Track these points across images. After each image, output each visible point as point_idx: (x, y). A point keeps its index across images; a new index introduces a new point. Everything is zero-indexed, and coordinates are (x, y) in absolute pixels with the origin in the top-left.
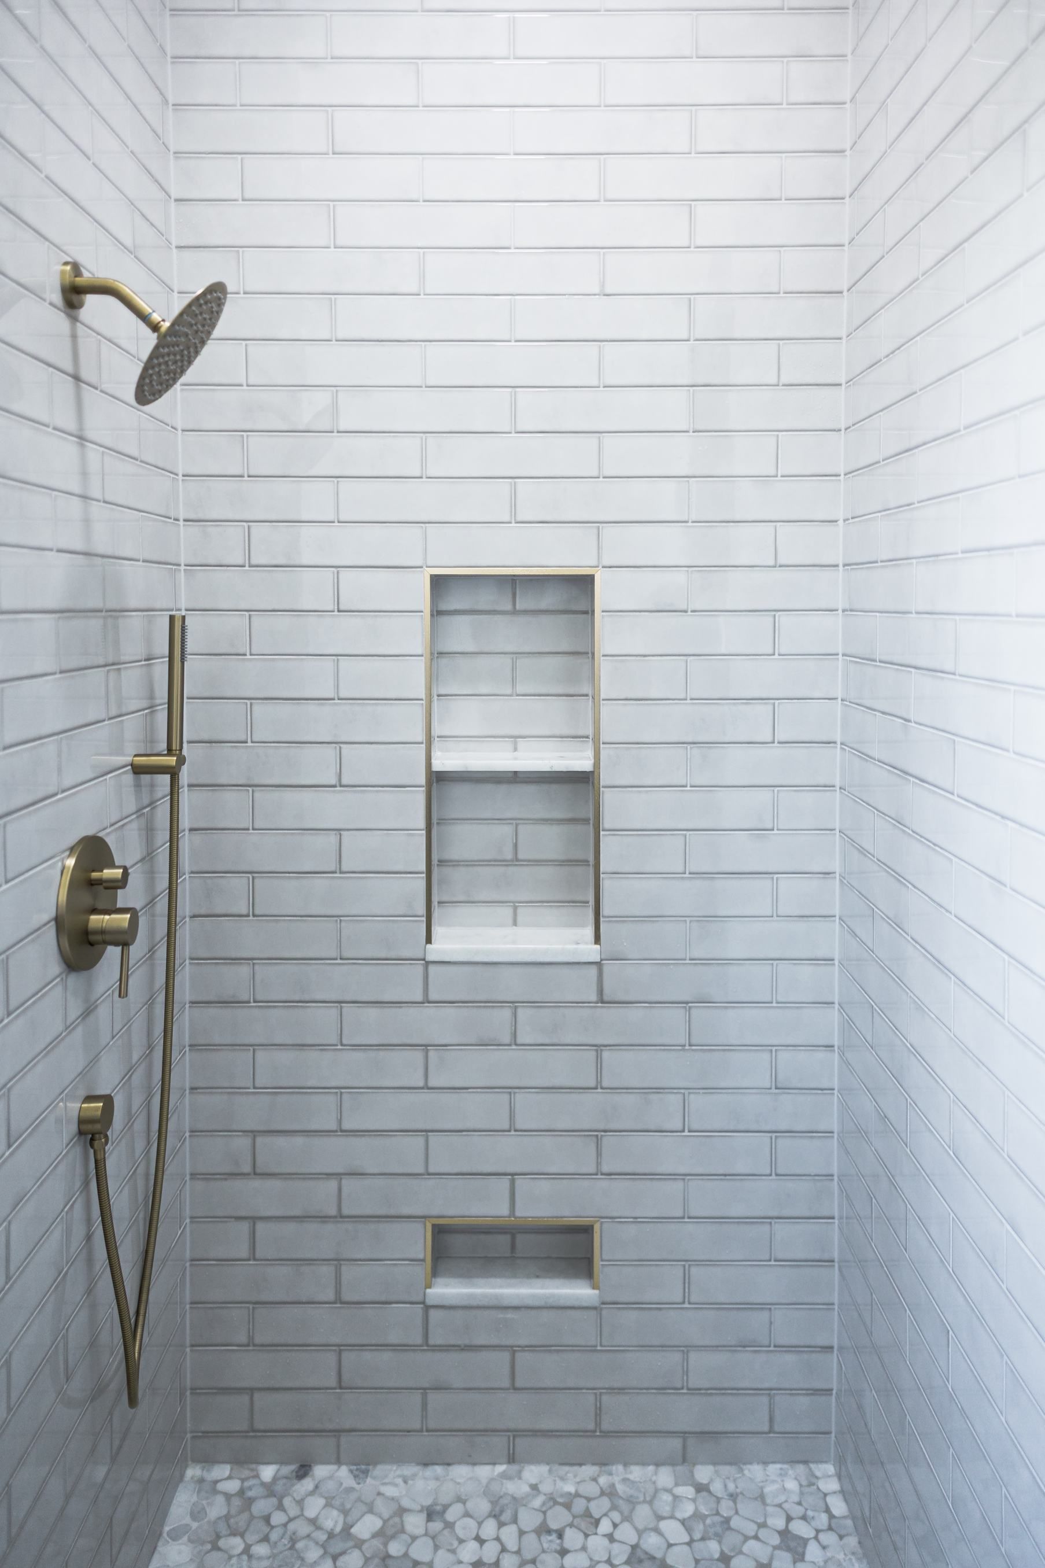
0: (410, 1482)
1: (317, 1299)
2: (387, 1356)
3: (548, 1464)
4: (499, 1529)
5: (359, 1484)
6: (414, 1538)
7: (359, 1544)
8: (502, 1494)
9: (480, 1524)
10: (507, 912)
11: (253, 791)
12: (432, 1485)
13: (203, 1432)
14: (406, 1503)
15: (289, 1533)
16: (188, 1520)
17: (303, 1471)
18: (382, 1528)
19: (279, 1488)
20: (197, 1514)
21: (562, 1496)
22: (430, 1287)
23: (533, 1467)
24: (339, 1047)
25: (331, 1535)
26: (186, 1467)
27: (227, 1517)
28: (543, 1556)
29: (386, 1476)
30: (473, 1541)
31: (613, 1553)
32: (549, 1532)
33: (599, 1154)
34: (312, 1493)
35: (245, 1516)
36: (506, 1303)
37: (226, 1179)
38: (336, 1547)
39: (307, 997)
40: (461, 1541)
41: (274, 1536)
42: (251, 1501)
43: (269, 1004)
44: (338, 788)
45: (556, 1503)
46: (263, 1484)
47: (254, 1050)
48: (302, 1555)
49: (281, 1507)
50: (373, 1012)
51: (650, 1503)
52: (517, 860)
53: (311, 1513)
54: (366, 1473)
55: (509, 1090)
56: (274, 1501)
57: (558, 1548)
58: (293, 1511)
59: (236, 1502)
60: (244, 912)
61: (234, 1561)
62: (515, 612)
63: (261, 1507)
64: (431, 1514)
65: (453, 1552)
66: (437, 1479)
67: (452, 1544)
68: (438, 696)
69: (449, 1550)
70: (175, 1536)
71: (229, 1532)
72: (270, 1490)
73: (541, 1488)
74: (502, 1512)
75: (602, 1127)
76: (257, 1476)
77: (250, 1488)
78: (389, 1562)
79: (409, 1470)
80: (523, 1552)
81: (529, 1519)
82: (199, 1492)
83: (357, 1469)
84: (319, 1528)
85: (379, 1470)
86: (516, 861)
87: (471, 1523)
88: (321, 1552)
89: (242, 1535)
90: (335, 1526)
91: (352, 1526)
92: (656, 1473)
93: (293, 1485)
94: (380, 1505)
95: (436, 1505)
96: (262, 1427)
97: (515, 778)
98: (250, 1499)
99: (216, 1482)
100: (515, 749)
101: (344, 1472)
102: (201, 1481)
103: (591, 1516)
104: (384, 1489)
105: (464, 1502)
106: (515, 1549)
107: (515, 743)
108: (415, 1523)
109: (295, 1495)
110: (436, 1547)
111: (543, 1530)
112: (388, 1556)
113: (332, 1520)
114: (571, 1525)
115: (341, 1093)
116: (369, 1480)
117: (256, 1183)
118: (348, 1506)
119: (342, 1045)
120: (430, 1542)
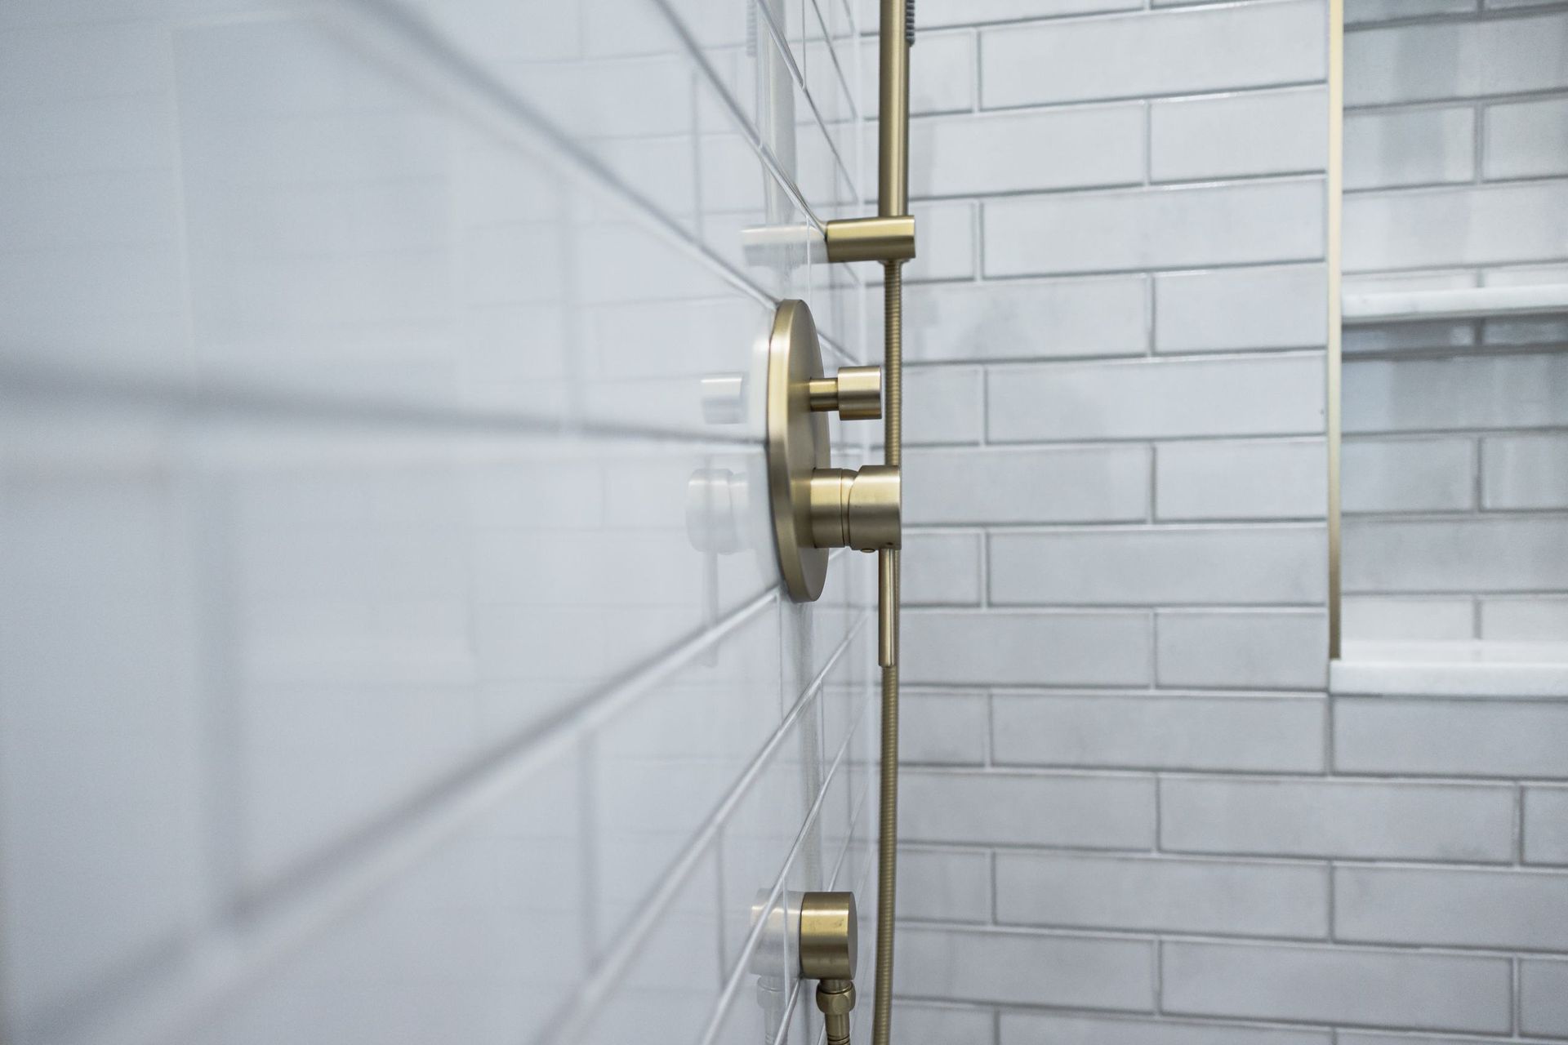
11: (986, 374)
24: (1155, 855)
39: (1089, 759)
43: (1021, 768)
44: (1150, 360)
47: (994, 856)
50: (1218, 792)
55: (1507, 955)
60: (972, 597)
115: (1161, 943)
119: (1160, 850)
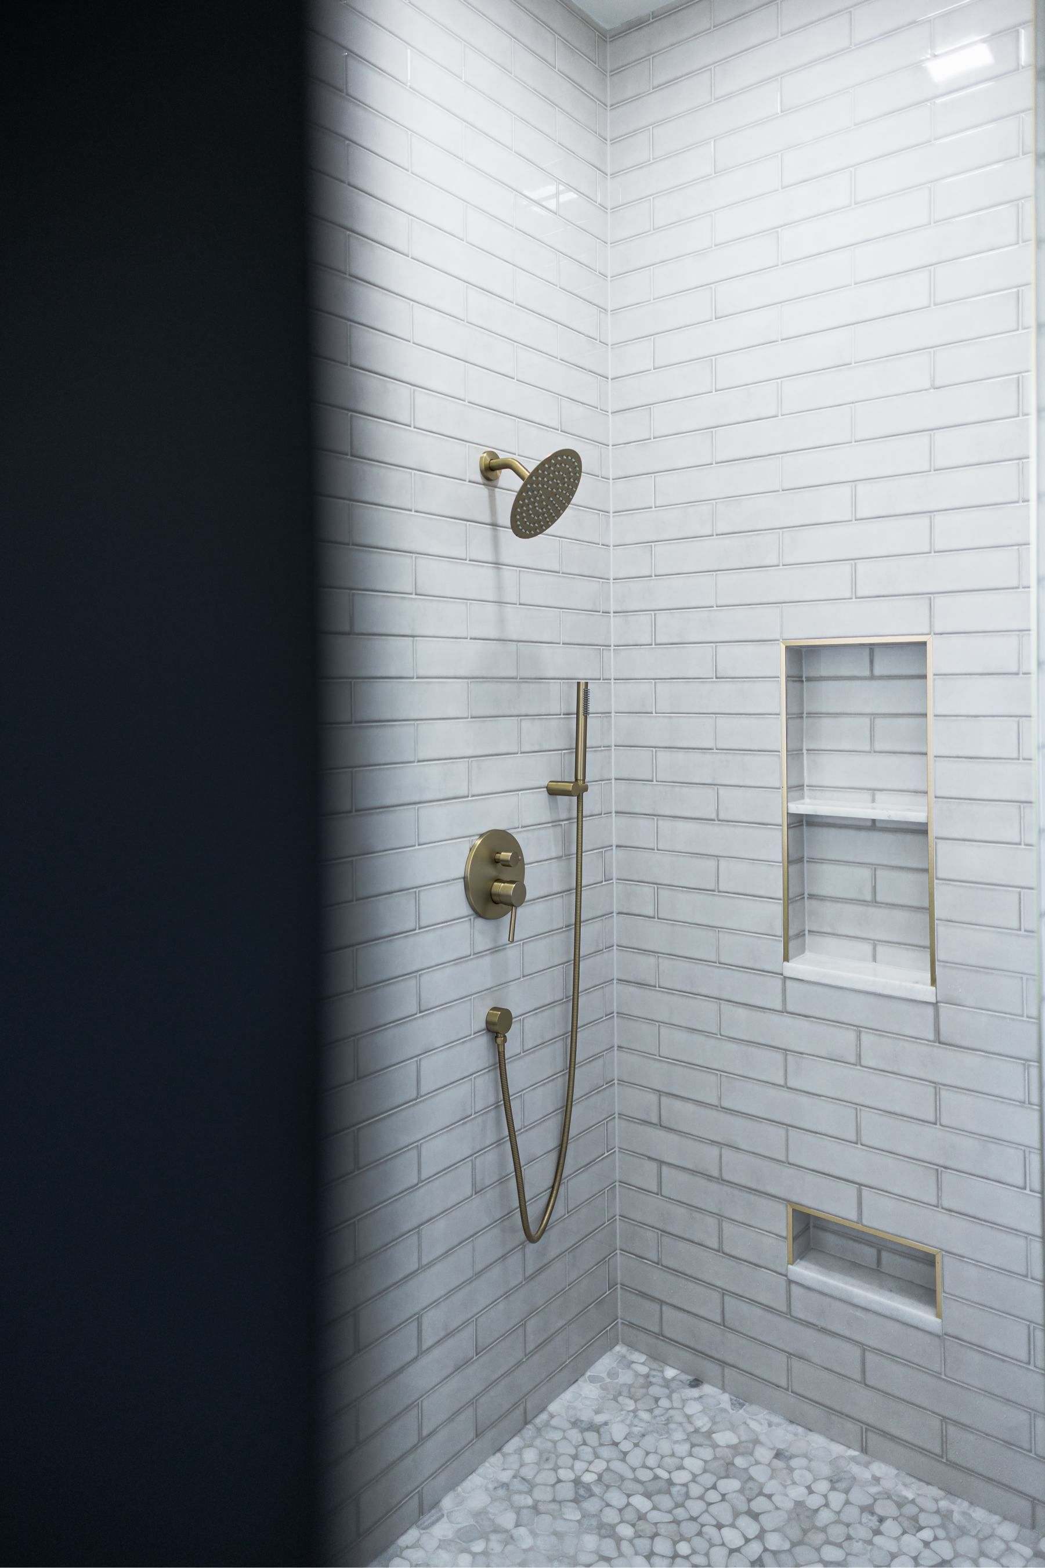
0: (774, 1427)
1: (704, 1243)
2: (757, 1311)
3: (898, 1469)
4: (830, 1490)
5: (733, 1410)
6: (757, 1463)
7: (715, 1446)
8: (845, 1469)
9: (815, 1480)
10: (867, 948)
11: (657, 820)
12: (790, 1437)
13: (629, 1322)
14: (762, 1438)
15: (667, 1415)
16: (604, 1375)
17: (696, 1383)
18: (736, 1444)
19: (673, 1385)
20: (613, 1374)
21: (899, 1496)
22: (792, 1264)
23: (882, 1466)
24: (719, 1036)
25: (697, 1431)
26: (617, 1344)
27: (630, 1386)
28: (858, 1526)
29: (756, 1415)
30: (803, 1488)
31: (922, 1555)
32: (873, 1513)
33: (939, 1188)
34: (696, 1399)
35: (643, 1391)
36: (855, 1301)
37: (641, 1124)
38: (697, 1439)
40: (794, 1483)
41: (657, 1412)
42: (651, 1384)
43: (671, 991)
44: (717, 822)
45: (889, 1497)
46: (664, 1378)
47: (660, 1026)
48: (670, 1432)
49: (669, 1397)
50: (741, 1012)
51: (981, 1541)
52: (876, 902)
53: (689, 1410)
54: (742, 1405)
55: (856, 1106)
56: (667, 1391)
57: (874, 1528)
58: (677, 1404)
59: (641, 1380)
60: (651, 914)
61: (624, 1413)
62: (872, 677)
63: (655, 1390)
64: (778, 1455)
65: (785, 1486)
66: (796, 1435)
67: (785, 1481)
68: (807, 750)
69: (781, 1483)
70: (593, 1380)
71: (628, 1395)
72: (667, 1383)
73: (882, 1482)
74: (838, 1481)
75: (941, 1162)
76: (662, 1372)
77: (654, 1376)
78: (731, 1467)
79: (775, 1419)
80: (841, 1514)
81: (858, 1496)
82: (619, 1362)
83: (736, 1400)
84: (690, 1423)
85: (754, 1408)
86: (874, 902)
87: (809, 1477)
88: (685, 1437)
89: (636, 1401)
90: (702, 1427)
91: (714, 1433)
92: (999, 1524)
93: (683, 1388)
94: (742, 1429)
95: (787, 1451)
96: (669, 1336)
97: (873, 825)
98: (651, 1382)
99: (633, 1362)
100: (873, 801)
101: (726, 1397)
102: (624, 1357)
103: (917, 1522)
104: (749, 1421)
105: (810, 1460)
106: (838, 1510)
107: (874, 796)
108: (763, 1454)
109: (683, 1395)
110: (771, 1478)
111: (869, 1509)
112: (733, 1464)
113: (703, 1423)
114: (895, 1519)
115: (721, 1075)
116: (741, 1411)
117: (662, 1133)
118: (718, 1420)
119: (721, 1034)
120: (769, 1471)
